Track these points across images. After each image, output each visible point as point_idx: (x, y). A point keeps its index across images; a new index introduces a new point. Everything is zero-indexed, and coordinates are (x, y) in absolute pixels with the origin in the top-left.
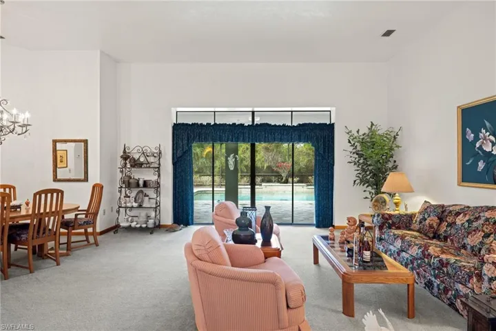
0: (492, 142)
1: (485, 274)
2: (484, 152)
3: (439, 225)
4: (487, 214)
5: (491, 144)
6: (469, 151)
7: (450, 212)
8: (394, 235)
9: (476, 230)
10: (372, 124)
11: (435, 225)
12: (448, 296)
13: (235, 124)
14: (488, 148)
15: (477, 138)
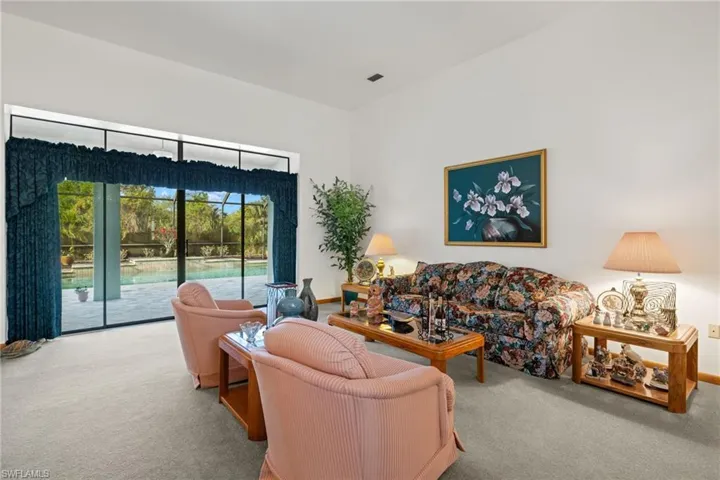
0: (480, 202)
1: (538, 321)
2: (472, 212)
3: (441, 283)
4: (488, 269)
5: (479, 205)
6: (455, 212)
7: (448, 270)
8: (407, 301)
9: (482, 284)
10: (337, 180)
11: (438, 285)
12: (491, 351)
13: (154, 156)
14: (476, 208)
15: (465, 199)
